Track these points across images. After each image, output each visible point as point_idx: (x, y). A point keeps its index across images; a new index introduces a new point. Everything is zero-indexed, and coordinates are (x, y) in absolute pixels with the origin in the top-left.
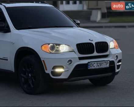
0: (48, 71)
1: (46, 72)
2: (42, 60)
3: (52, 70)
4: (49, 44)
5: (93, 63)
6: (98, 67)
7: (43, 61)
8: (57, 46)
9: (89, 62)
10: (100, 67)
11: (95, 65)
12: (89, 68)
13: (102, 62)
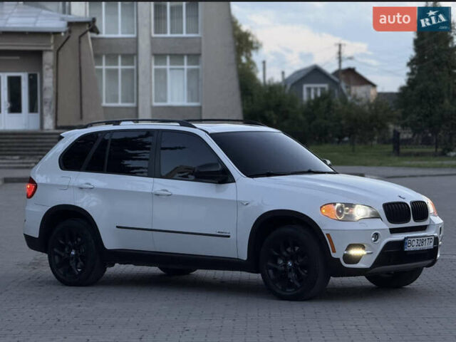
0: (338, 254)
1: (334, 255)
2: (325, 233)
3: (345, 252)
4: (335, 204)
5: (412, 239)
6: (418, 248)
7: (328, 235)
8: (347, 208)
9: (406, 238)
10: (421, 248)
11: (415, 243)
12: (406, 250)
13: (424, 238)
